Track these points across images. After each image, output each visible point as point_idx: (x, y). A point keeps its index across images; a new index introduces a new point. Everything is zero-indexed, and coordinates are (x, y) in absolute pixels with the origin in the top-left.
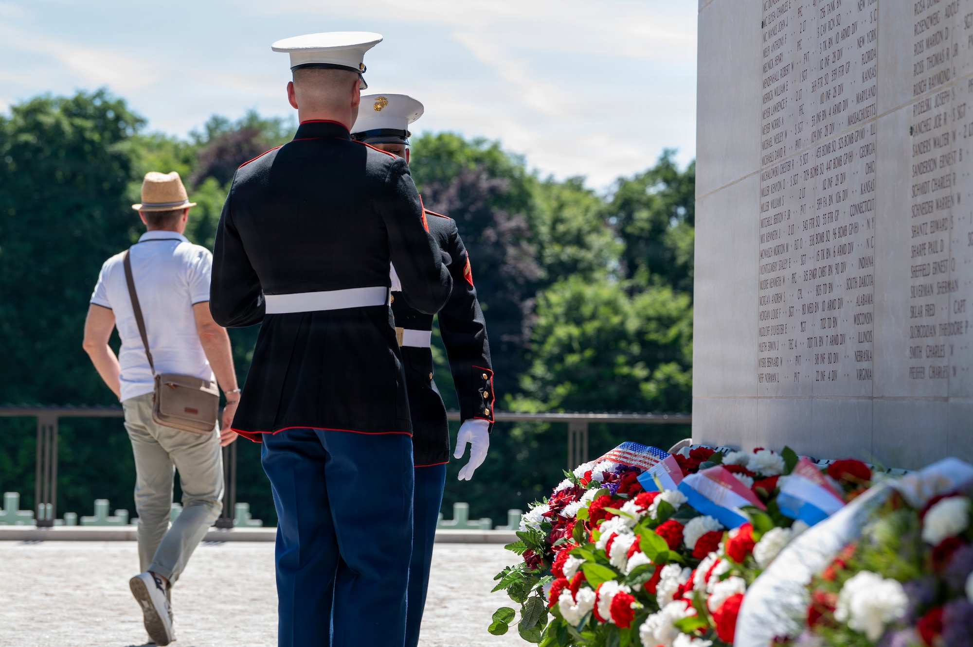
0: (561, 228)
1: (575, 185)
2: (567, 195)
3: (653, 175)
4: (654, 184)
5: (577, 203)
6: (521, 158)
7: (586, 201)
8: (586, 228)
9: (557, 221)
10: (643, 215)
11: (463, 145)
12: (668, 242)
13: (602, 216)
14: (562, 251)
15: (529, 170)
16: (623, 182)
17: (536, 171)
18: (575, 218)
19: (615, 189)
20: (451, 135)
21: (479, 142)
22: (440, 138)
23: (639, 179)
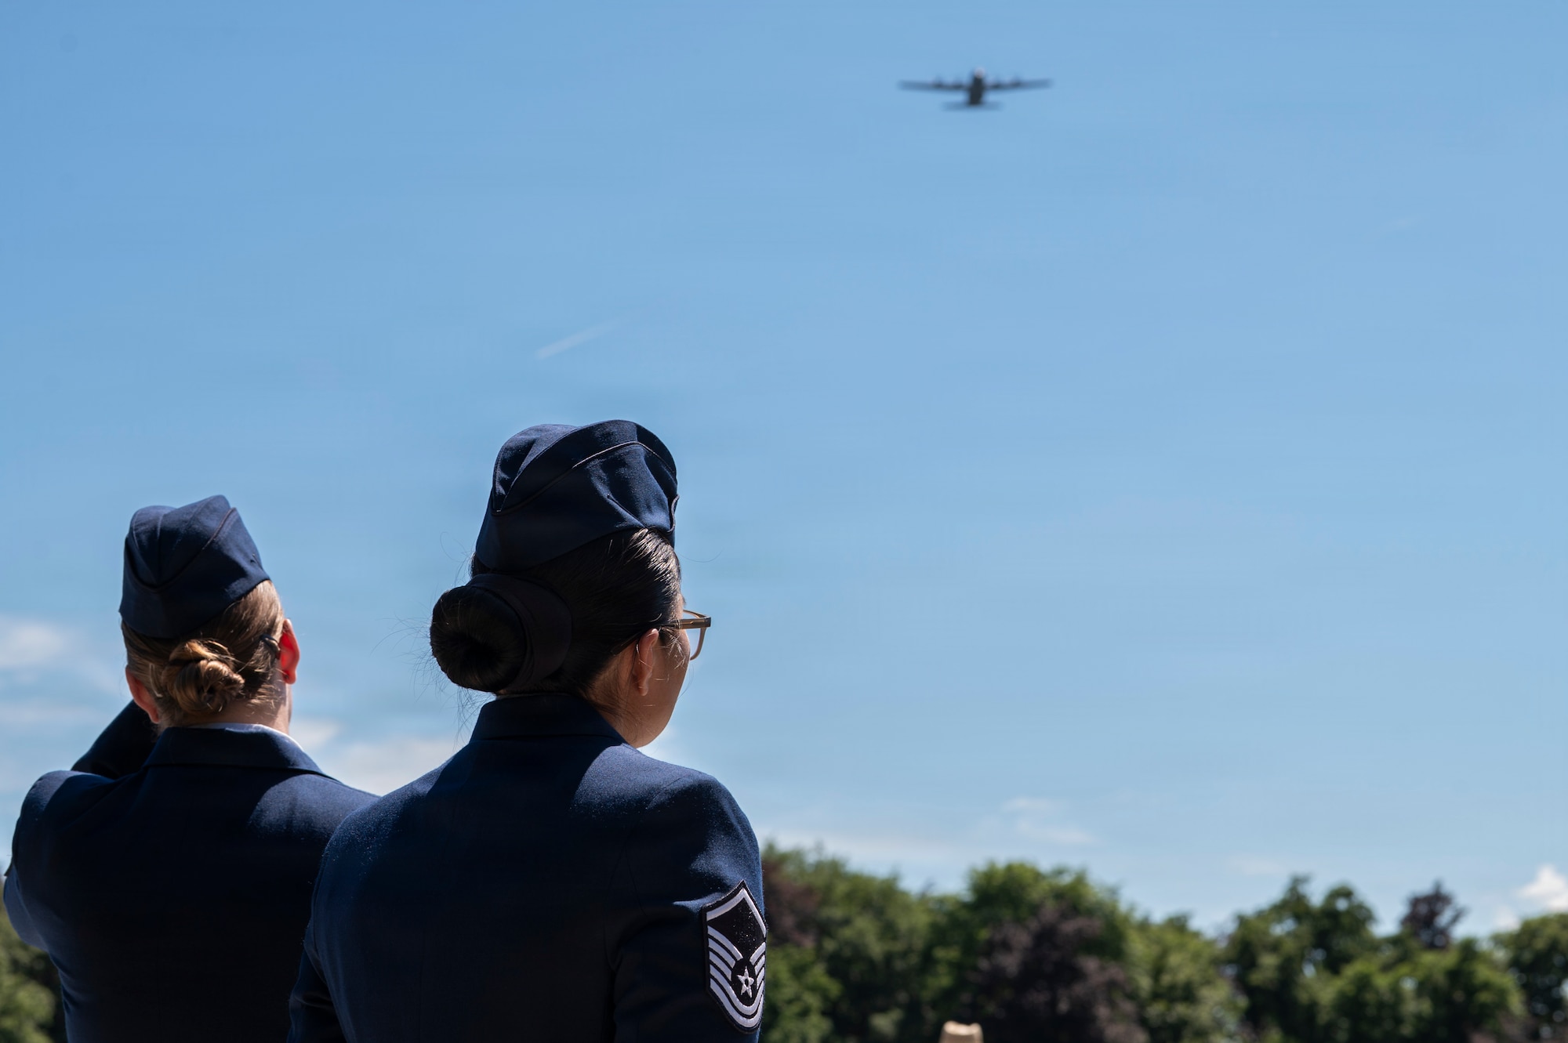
0: (1166, 979)
1: (1178, 925)
2: (1171, 938)
3: (1280, 910)
4: (1280, 921)
5: (1181, 947)
6: (1113, 891)
7: (1193, 945)
8: (1197, 978)
9: (1157, 971)
10: (1269, 960)
11: (1038, 876)
12: (1303, 997)
13: (1217, 962)
14: (1169, 1009)
15: (1123, 907)
16: (1242, 921)
17: (1132, 909)
18: (1181, 967)
19: (1231, 927)
20: (1022, 866)
21: (1060, 872)
22: (1010, 868)
23: (1261, 915)
